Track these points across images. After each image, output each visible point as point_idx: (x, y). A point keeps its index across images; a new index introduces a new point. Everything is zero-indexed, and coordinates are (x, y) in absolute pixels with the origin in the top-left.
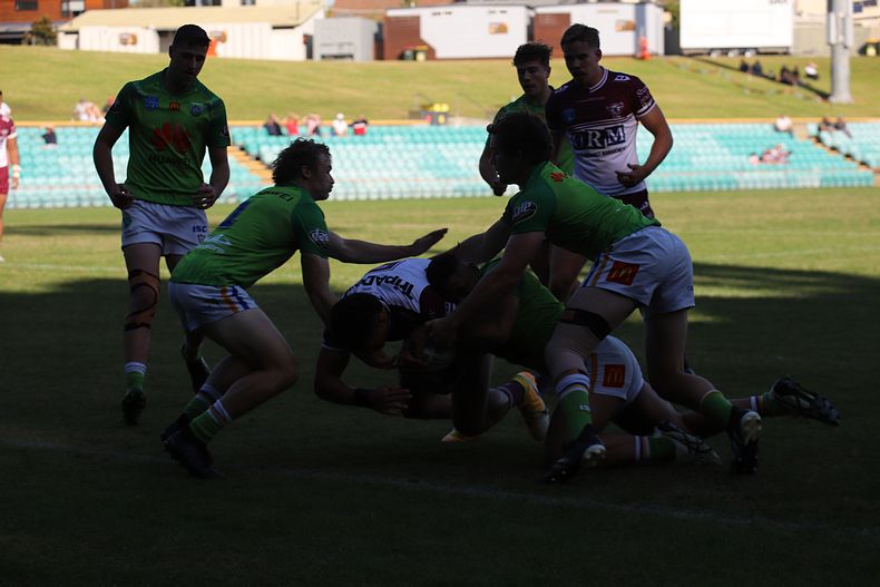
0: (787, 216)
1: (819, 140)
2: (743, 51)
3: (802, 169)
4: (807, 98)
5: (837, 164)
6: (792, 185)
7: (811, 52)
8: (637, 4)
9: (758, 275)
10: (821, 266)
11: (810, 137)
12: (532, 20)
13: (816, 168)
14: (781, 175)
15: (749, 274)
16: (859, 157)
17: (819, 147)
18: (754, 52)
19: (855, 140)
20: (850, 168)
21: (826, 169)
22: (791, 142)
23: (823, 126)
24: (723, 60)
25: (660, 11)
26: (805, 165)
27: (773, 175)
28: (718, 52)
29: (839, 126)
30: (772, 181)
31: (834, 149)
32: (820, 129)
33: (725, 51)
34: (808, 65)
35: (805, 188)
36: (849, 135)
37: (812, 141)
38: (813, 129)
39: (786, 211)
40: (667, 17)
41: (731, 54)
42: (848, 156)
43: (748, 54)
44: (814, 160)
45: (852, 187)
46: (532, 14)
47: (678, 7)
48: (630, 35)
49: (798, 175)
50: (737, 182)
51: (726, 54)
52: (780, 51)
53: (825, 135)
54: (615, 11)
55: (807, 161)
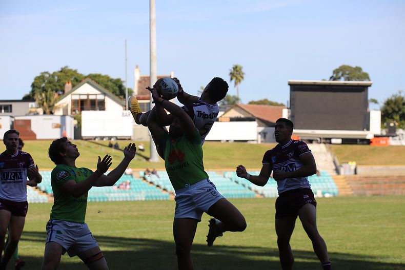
0: (130, 213)
1: (144, 179)
2: (110, 138)
3: (137, 192)
4: (140, 160)
5: (153, 190)
6: (133, 199)
7: (141, 139)
8: (61, 116)
9: (117, 241)
10: (145, 236)
11: (141, 177)
12: (13, 122)
13: (143, 191)
14: (127, 195)
15: (113, 240)
16: (163, 187)
17: (145, 182)
18: (115, 138)
19: (161, 179)
20: (159, 192)
21: (148, 192)
22: (132, 180)
23: (146, 172)
24: (101, 142)
25: (72, 119)
26: (138, 190)
27: (123, 195)
28: (99, 138)
29: (153, 173)
30: (123, 198)
31: (151, 183)
32: (145, 174)
33: (102, 138)
34: (140, 145)
35: (138, 201)
36: (158, 177)
37: (142, 179)
38: (142, 174)
39: (129, 211)
40: (75, 122)
41: (105, 139)
42: (158, 186)
43: (112, 140)
44: (143, 188)
45: (160, 200)
46: (13, 120)
47: (81, 117)
48: (58, 130)
49: (135, 195)
50: (107, 198)
51: (103, 139)
52: (127, 138)
53: (147, 176)
54: (51, 119)
55: (139, 188)
